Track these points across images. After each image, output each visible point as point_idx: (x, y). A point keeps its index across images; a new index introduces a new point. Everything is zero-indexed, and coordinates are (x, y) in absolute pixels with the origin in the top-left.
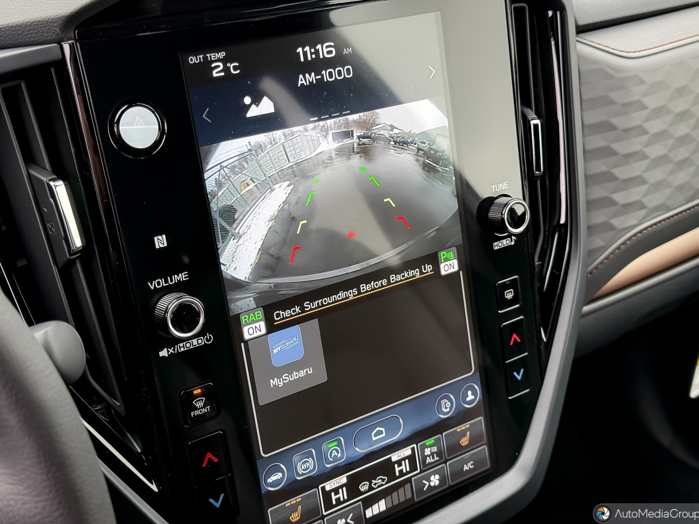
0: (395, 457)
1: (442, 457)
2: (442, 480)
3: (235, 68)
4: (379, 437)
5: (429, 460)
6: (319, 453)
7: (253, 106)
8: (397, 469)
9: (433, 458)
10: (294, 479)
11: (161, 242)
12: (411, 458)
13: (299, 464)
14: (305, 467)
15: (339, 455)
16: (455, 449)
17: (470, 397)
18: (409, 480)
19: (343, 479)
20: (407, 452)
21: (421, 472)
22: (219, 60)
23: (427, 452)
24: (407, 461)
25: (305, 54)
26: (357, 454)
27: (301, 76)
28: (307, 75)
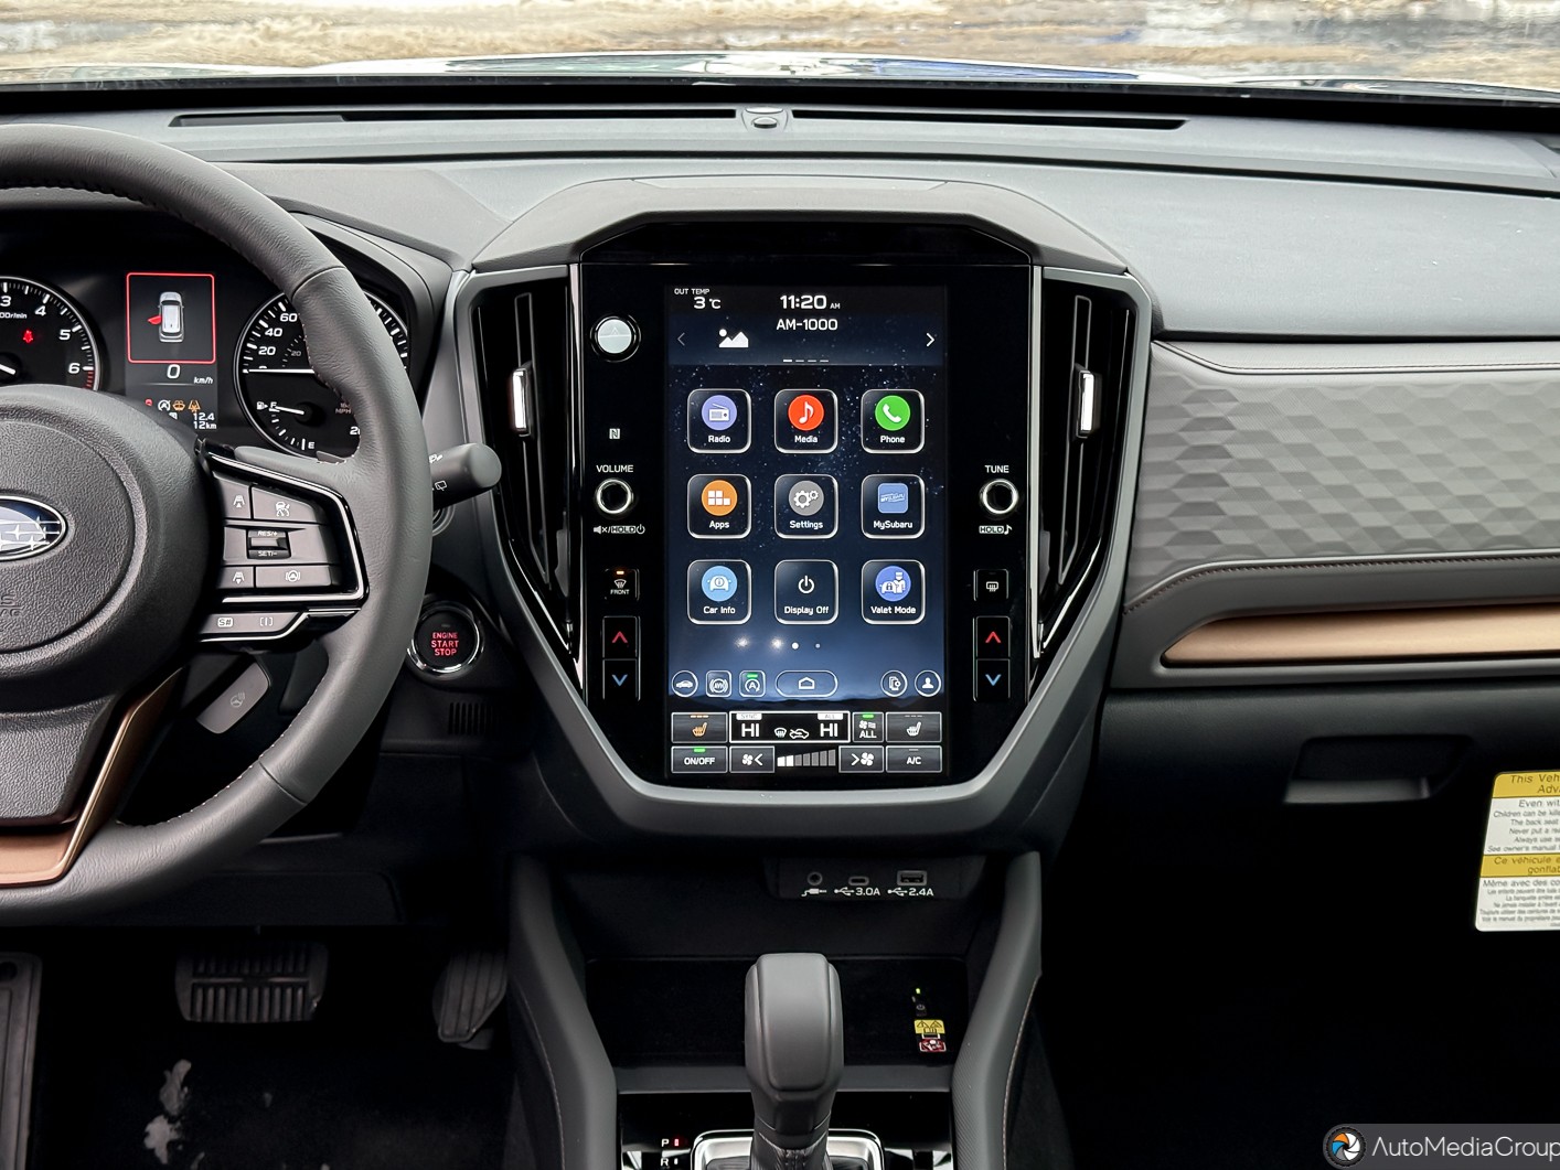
0: (822, 715)
1: (880, 739)
2: (877, 763)
3: (716, 304)
4: (806, 689)
5: (862, 734)
6: (736, 678)
7: (728, 339)
8: (823, 730)
9: (870, 734)
10: (702, 694)
11: (615, 434)
12: (842, 724)
13: (712, 682)
14: (718, 687)
15: (758, 689)
16: (899, 736)
17: (928, 685)
18: (835, 747)
19: (758, 715)
20: (838, 715)
21: (852, 743)
22: (702, 295)
23: (863, 725)
24: (836, 725)
25: (789, 302)
26: (777, 696)
27: (781, 321)
28: (788, 321)
